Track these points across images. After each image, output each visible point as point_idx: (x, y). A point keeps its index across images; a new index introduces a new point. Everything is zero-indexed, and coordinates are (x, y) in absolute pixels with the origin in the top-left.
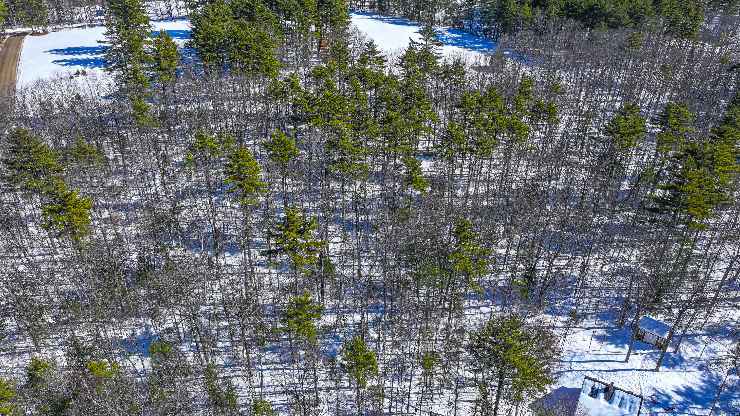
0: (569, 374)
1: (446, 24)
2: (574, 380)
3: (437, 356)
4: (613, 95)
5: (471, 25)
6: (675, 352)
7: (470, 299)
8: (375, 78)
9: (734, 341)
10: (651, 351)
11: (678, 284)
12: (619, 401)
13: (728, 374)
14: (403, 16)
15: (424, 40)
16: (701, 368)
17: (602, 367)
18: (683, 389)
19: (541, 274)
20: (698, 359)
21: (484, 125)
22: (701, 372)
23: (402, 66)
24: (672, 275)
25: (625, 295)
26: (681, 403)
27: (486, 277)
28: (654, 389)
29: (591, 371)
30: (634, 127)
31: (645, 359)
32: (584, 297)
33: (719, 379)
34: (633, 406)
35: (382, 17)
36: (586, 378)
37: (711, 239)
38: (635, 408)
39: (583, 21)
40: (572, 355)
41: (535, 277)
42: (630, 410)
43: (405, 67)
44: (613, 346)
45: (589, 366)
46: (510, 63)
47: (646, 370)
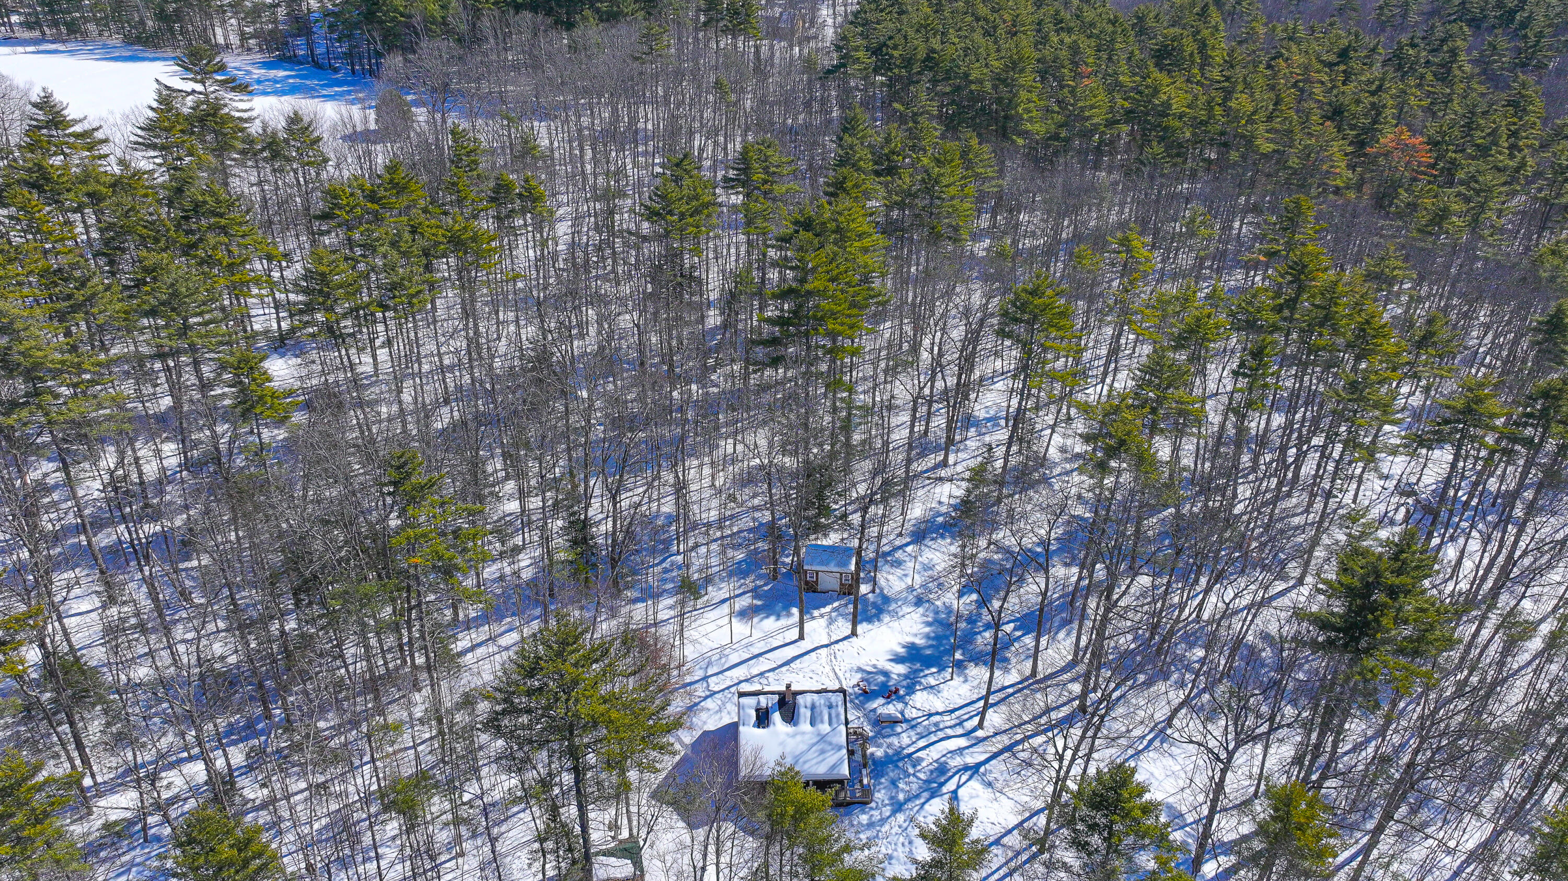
0: (709, 703)
1: (249, 49)
2: (720, 710)
3: (425, 778)
4: (646, 153)
5: (311, 46)
6: (873, 591)
7: (468, 629)
8: (84, 182)
9: (953, 537)
10: (836, 604)
11: (847, 470)
12: (809, 714)
13: (959, 597)
14: (129, 41)
15: (196, 81)
16: (919, 602)
17: (763, 665)
18: (901, 650)
19: (603, 528)
20: (911, 589)
21: (394, 244)
22: (921, 610)
23: (154, 147)
24: (833, 455)
25: (766, 517)
26: (906, 677)
27: (490, 571)
28: (860, 670)
29: (747, 680)
30: (696, 197)
31: (831, 621)
32: (696, 546)
33: (949, 609)
34: (833, 712)
35: (71, 46)
36: (742, 695)
37: (874, 377)
38: (838, 715)
39: (548, 14)
40: (703, 664)
41: (593, 538)
42: (830, 724)
43: (163, 148)
44: (772, 618)
45: (740, 673)
46: (421, 114)
47: (837, 642)
